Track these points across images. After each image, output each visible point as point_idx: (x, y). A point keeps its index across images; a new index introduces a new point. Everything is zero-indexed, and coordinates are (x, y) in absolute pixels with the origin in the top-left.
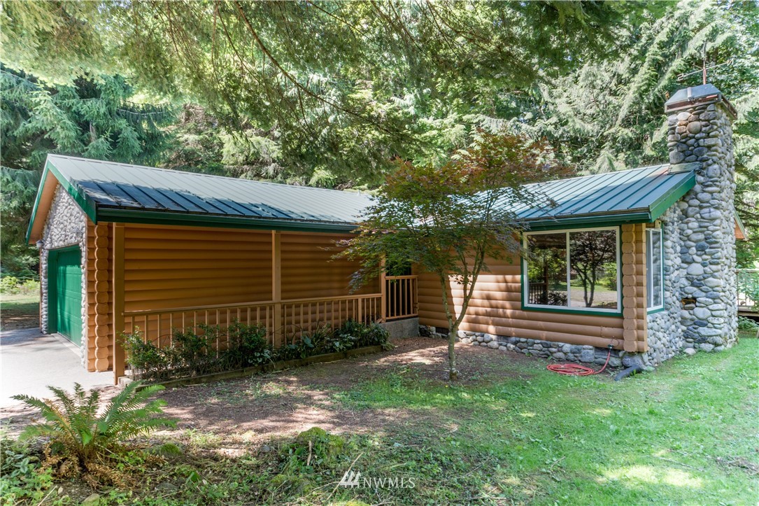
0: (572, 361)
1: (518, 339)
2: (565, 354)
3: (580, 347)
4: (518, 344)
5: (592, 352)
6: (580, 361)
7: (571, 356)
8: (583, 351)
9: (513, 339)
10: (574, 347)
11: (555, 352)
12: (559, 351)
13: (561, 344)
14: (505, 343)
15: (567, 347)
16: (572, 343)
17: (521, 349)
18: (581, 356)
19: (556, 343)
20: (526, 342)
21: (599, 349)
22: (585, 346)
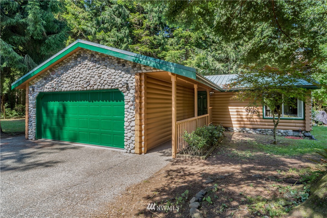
0: (285, 136)
1: (261, 129)
2: (281, 133)
3: (287, 131)
4: (261, 131)
5: (292, 132)
6: (288, 135)
7: (284, 134)
8: (289, 132)
9: (259, 130)
10: (285, 131)
11: (277, 133)
12: (279, 133)
13: (280, 130)
14: (255, 131)
15: (282, 131)
16: (284, 129)
17: (263, 133)
18: (288, 134)
19: (278, 130)
20: (265, 130)
21: (294, 131)
22: (289, 130)
